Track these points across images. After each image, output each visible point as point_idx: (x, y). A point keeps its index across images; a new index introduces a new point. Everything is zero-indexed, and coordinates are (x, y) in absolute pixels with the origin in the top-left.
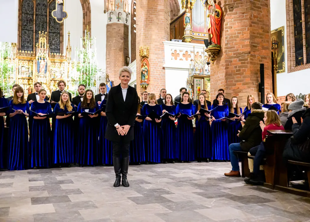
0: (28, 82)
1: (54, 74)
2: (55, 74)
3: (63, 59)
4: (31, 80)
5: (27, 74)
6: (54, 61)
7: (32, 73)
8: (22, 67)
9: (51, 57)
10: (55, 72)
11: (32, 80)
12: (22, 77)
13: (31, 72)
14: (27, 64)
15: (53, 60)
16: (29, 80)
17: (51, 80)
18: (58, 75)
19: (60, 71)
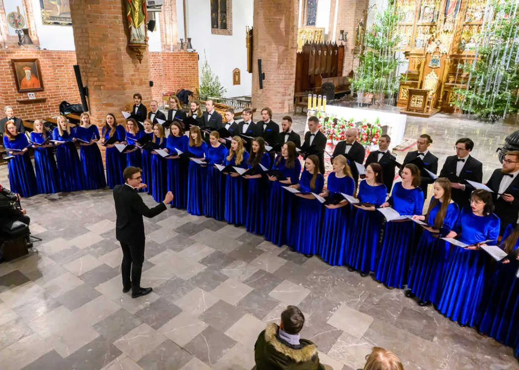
0: (430, 29)
2: (472, 14)
4: (434, 27)
5: (430, 17)
7: (438, 15)
8: (426, 7)
11: (436, 26)
12: (423, 23)
13: (436, 13)
14: (433, 2)
16: (431, 26)
17: (464, 25)
18: (478, 15)
19: (482, 8)
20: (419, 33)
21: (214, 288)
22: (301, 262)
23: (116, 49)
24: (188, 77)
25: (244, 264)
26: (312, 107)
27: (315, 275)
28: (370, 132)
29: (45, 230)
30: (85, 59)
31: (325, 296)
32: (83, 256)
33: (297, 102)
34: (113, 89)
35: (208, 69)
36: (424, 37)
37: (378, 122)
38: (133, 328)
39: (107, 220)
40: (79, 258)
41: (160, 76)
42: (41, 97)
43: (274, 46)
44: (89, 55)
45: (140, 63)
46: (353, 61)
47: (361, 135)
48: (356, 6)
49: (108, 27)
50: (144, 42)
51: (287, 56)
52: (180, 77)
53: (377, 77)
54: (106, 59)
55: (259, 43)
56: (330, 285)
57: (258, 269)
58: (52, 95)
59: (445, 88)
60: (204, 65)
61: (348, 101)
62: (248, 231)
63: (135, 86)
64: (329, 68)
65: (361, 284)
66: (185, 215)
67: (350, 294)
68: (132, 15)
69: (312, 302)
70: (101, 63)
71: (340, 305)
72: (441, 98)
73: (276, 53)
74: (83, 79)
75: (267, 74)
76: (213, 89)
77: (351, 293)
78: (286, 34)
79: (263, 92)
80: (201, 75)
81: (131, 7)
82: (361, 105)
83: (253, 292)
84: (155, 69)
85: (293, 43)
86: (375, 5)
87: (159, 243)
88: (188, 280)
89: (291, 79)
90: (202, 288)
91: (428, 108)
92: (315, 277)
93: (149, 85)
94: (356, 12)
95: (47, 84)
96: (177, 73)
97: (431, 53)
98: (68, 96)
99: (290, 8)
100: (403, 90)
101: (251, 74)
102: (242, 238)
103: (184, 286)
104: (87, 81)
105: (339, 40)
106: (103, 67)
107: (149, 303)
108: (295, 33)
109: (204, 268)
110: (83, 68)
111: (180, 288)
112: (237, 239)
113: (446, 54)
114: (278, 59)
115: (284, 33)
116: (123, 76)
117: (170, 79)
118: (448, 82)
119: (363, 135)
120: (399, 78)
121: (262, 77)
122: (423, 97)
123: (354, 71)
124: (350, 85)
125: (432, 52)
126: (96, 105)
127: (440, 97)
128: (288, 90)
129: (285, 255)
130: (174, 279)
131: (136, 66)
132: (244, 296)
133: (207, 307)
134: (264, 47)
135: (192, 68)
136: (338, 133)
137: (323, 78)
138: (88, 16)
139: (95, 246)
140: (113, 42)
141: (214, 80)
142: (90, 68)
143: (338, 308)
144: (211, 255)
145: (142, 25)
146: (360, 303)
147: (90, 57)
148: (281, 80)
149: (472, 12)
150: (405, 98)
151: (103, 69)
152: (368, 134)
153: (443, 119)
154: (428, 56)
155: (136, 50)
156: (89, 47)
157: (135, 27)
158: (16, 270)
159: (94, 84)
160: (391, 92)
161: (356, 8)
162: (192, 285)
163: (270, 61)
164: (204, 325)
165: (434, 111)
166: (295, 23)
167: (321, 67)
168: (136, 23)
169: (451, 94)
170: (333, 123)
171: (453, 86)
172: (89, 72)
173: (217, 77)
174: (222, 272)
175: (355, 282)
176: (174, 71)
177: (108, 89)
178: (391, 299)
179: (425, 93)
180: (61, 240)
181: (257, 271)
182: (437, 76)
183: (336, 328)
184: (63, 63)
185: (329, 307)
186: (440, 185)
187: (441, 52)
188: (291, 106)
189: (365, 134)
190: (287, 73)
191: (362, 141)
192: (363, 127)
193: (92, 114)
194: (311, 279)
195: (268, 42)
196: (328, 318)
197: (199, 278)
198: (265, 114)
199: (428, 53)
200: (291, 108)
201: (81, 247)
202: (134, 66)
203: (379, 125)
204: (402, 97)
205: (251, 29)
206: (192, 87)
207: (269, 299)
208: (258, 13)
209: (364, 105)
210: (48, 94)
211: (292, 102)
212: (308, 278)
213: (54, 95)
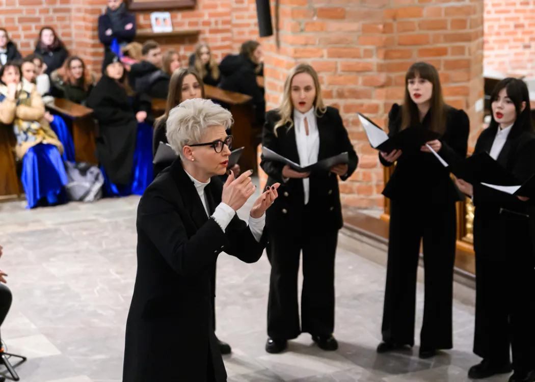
29: (57, 352)
42: (186, 28)
58: (216, 23)
126: (293, 14)
193: (283, 45)
210: (206, 18)
213: (225, 23)
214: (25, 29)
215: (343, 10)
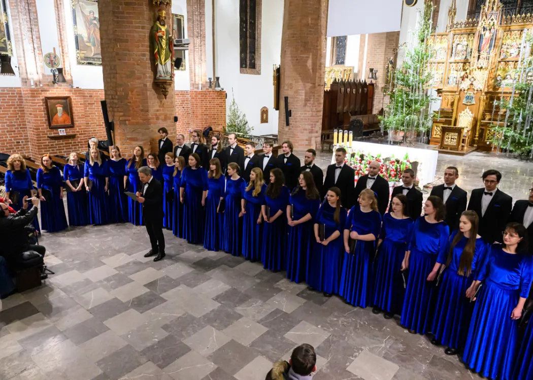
0: (463, 66)
1: (506, 51)
2: (508, 50)
3: (527, 23)
4: (468, 64)
5: (463, 54)
6: (510, 29)
7: (471, 52)
8: (458, 44)
9: (505, 22)
10: (509, 47)
12: (456, 60)
13: (470, 50)
14: (465, 39)
15: (508, 28)
16: (465, 63)
17: (499, 62)
18: (514, 51)
19: (518, 44)
20: (452, 69)
21: (226, 326)
22: (321, 303)
23: (142, 85)
24: (215, 115)
25: (260, 302)
26: (338, 142)
27: (336, 317)
28: (399, 168)
29: (62, 262)
30: (112, 95)
31: (346, 340)
32: (95, 289)
33: (324, 139)
34: (138, 123)
35: (236, 107)
36: (457, 74)
37: (406, 158)
38: (138, 366)
39: (123, 254)
40: (91, 291)
41: (187, 114)
42: (71, 133)
43: (301, 83)
44: (116, 91)
45: (166, 98)
46: (383, 99)
47: (389, 171)
48: (386, 44)
49: (136, 64)
50: (170, 79)
51: (314, 93)
52: (208, 115)
53: (408, 115)
54: (132, 95)
55: (286, 81)
56: (352, 328)
57: (275, 309)
58: (81, 131)
59: (481, 125)
60: (232, 103)
61: (377, 138)
62: (266, 267)
63: (160, 121)
64: (358, 106)
65: (386, 328)
66: (202, 250)
67: (373, 339)
68: (159, 53)
69: (330, 346)
70: (127, 99)
71: (362, 350)
72: (477, 135)
73: (302, 90)
74: (109, 114)
75: (293, 111)
76: (240, 127)
77: (375, 338)
78: (313, 71)
79: (289, 129)
80: (228, 113)
81: (158, 45)
82: (392, 143)
83: (268, 332)
84: (183, 108)
85: (320, 81)
86: (405, 43)
87: (173, 278)
88: (200, 318)
89: (318, 116)
90: (214, 326)
91: (463, 146)
92: (335, 319)
93: (173, 120)
94: (385, 50)
95: (77, 121)
96: (205, 111)
97: (464, 90)
98: (98, 133)
99: (317, 46)
100: (436, 127)
101: (278, 111)
102: (259, 276)
103: (195, 324)
104: (113, 116)
105: (369, 78)
106: (130, 103)
107: (156, 340)
108: (322, 71)
109: (217, 305)
110: (110, 104)
111: (191, 325)
112: (254, 277)
113: (481, 90)
114: (305, 96)
115: (311, 71)
116: (147, 111)
117: (197, 117)
118: (484, 119)
119: (391, 171)
120: (432, 116)
121: (288, 114)
122: (457, 134)
123: (384, 109)
124: (380, 123)
125: (466, 89)
126: (120, 139)
127: (475, 134)
128: (315, 127)
129: (304, 295)
130: (185, 316)
131: (161, 101)
132: (257, 337)
133: (218, 347)
134: (291, 84)
135: (220, 107)
136: (365, 169)
137: (352, 115)
138: (117, 54)
139: (108, 280)
140: (139, 78)
141: (241, 118)
142: (116, 104)
143: (359, 353)
144: (226, 292)
145: (169, 62)
146: (384, 349)
147: (117, 93)
148: (309, 116)
149: (507, 48)
150: (438, 136)
151: (129, 104)
152: (396, 171)
153: (481, 157)
154: (462, 93)
155: (162, 87)
156: (116, 83)
157: (161, 64)
158: (27, 301)
159: (119, 118)
160: (422, 129)
161: (386, 46)
162: (203, 323)
163: (297, 98)
164: (212, 366)
165: (469, 149)
166: (322, 60)
167: (349, 106)
168: (163, 60)
169: (488, 132)
170: (359, 159)
171: (490, 123)
172: (116, 107)
173: (244, 115)
174: (236, 310)
175: (380, 326)
176: (202, 109)
177: (133, 124)
178: (419, 345)
179: (459, 131)
180: (75, 271)
181: (273, 310)
182: (472, 113)
183: (356, 376)
184: (95, 101)
185: (350, 352)
186: (467, 218)
187: (475, 89)
188: (318, 143)
189: (393, 170)
190: (314, 110)
191: (391, 178)
192: (391, 163)
194: (331, 321)
195: (295, 79)
196: (348, 364)
197: (212, 315)
198: (286, 147)
199: (461, 90)
200: (318, 146)
201: (94, 280)
202: (159, 102)
203: (408, 161)
204: (435, 135)
205: (278, 67)
206: (219, 125)
207: (284, 341)
208: (285, 51)
209: (395, 143)
210: (78, 130)
211: (319, 139)
212: (328, 320)
213: (84, 131)
214: (9, 135)
215: (137, 138)
